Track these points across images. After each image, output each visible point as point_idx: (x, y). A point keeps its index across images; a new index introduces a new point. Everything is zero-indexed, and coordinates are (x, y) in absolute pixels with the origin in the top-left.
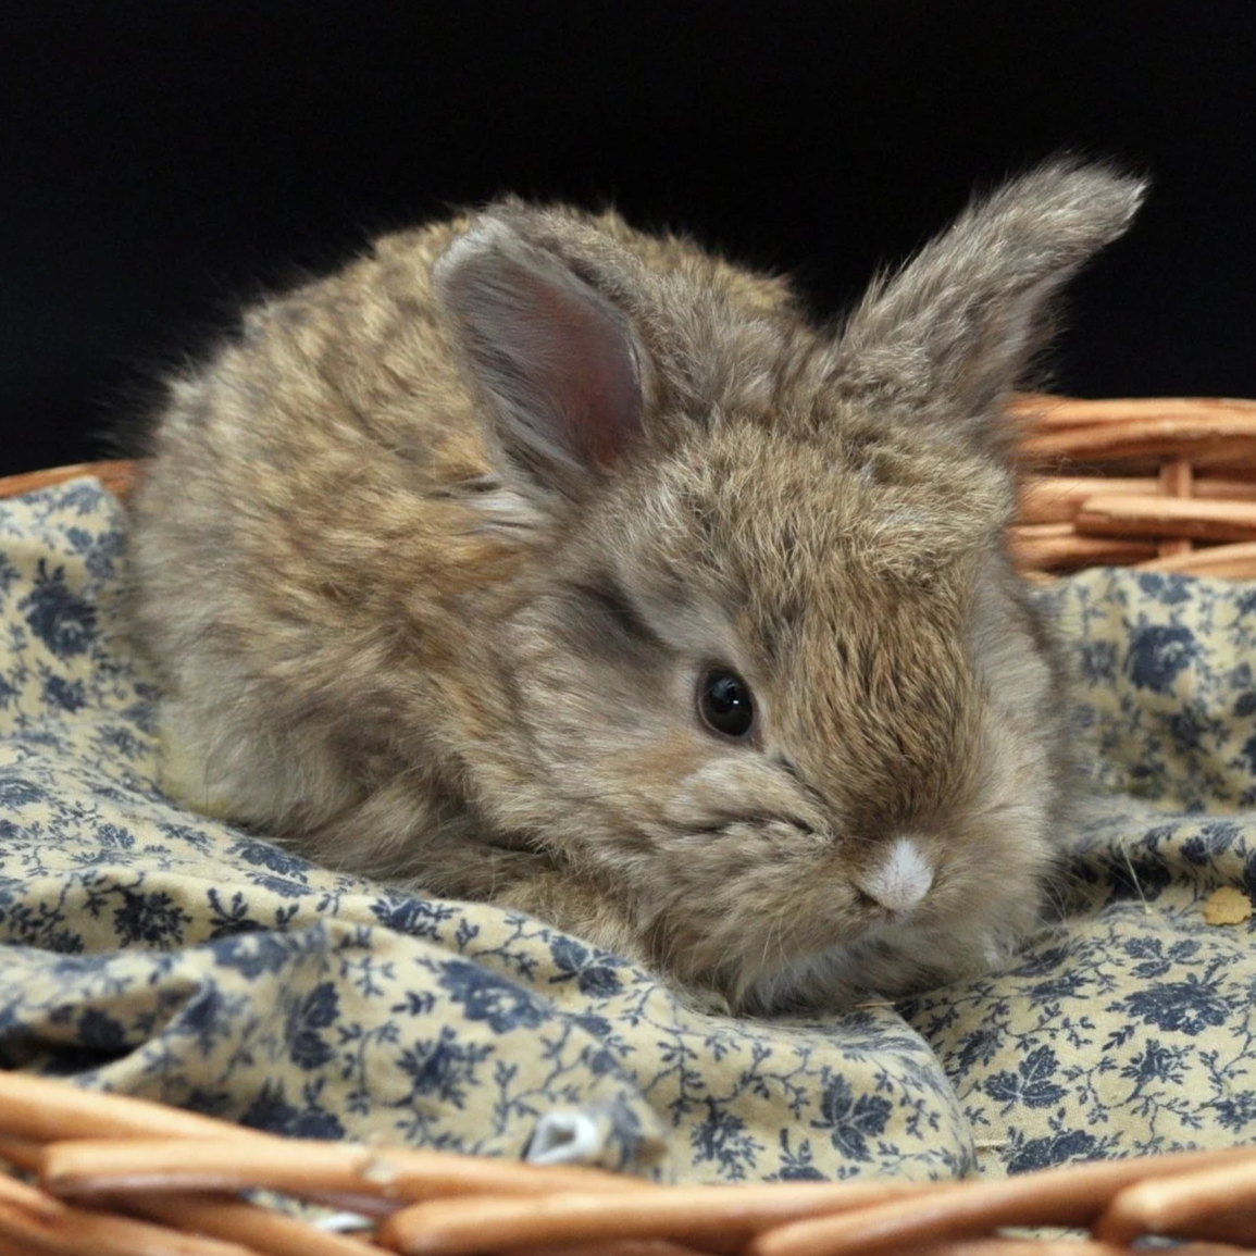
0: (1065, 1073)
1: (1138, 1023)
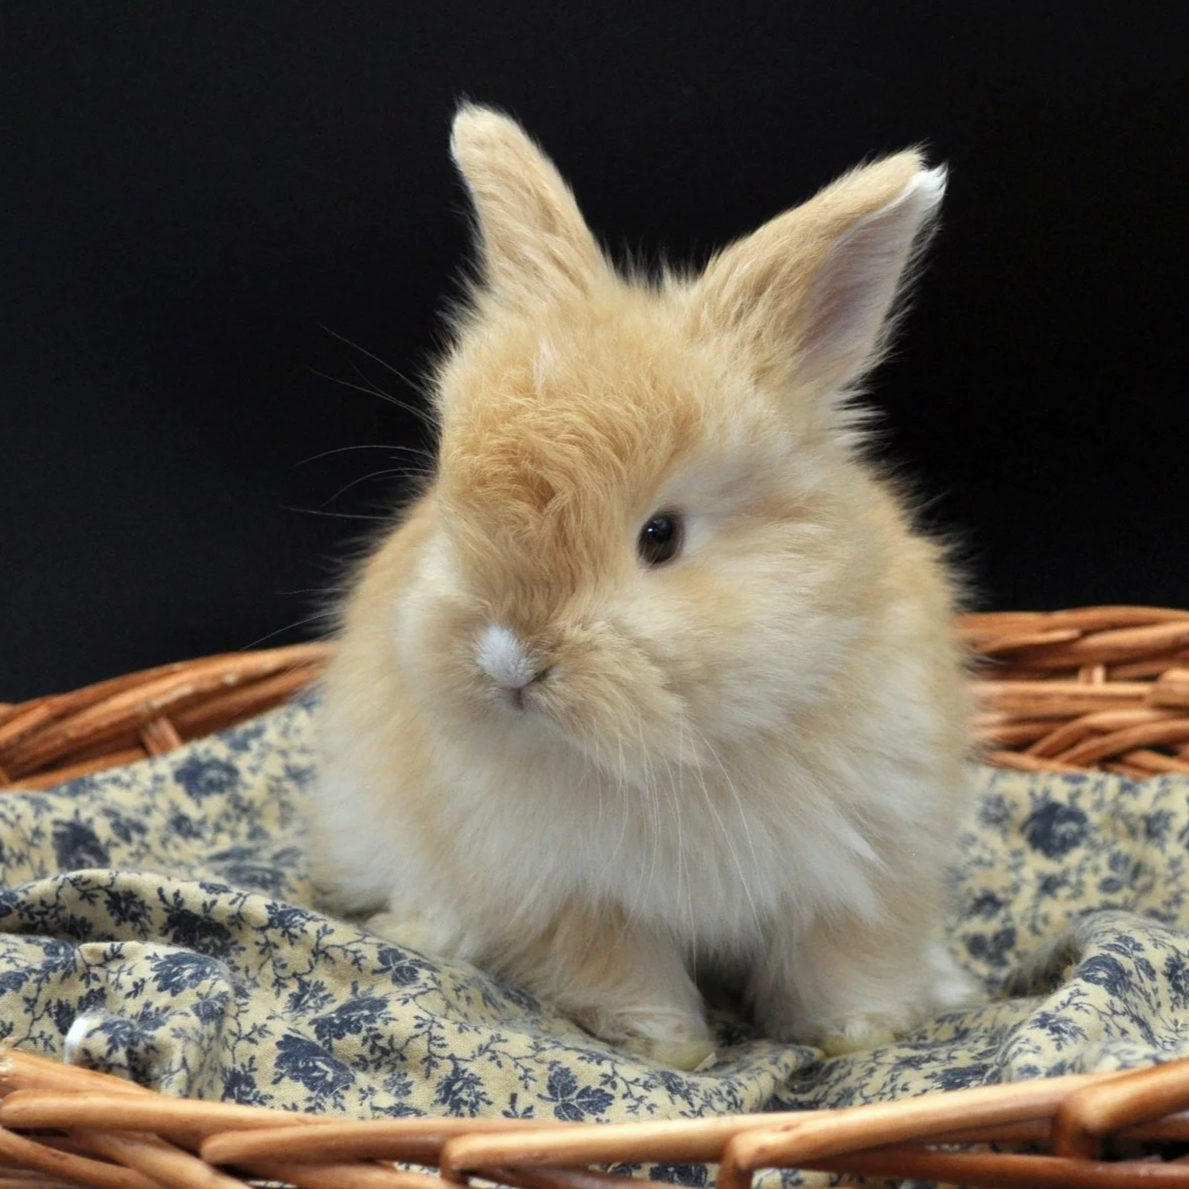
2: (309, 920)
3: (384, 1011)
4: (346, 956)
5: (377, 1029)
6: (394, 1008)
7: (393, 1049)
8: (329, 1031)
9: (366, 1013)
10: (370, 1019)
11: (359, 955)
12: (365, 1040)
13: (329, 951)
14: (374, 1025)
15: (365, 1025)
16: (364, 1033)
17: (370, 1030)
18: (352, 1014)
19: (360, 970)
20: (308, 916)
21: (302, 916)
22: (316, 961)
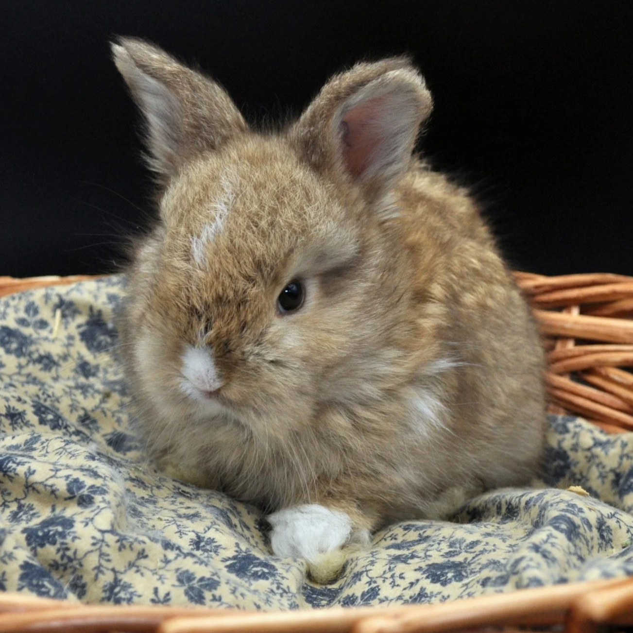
0: (379, 599)
1: (423, 578)
2: (18, 464)
3: (72, 530)
4: (46, 489)
5: (66, 544)
6: (78, 527)
7: (75, 559)
8: (35, 540)
9: (60, 529)
10: (62, 535)
11: (54, 488)
12: (58, 550)
13: (35, 486)
14: (65, 541)
15: (59, 540)
16: (58, 546)
17: (63, 544)
18: (51, 528)
19: (56, 497)
20: (18, 461)
21: (14, 462)
22: (28, 491)
